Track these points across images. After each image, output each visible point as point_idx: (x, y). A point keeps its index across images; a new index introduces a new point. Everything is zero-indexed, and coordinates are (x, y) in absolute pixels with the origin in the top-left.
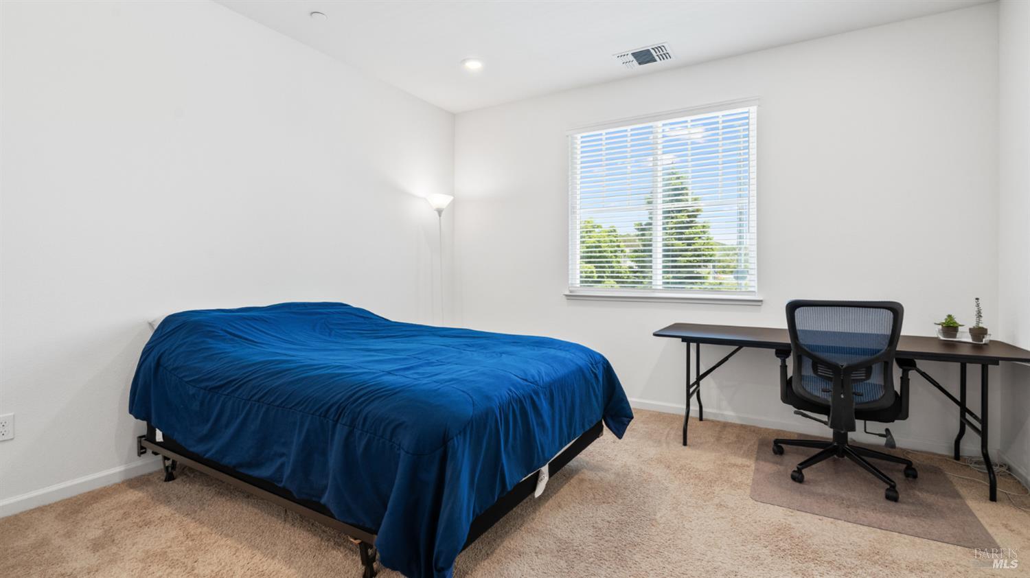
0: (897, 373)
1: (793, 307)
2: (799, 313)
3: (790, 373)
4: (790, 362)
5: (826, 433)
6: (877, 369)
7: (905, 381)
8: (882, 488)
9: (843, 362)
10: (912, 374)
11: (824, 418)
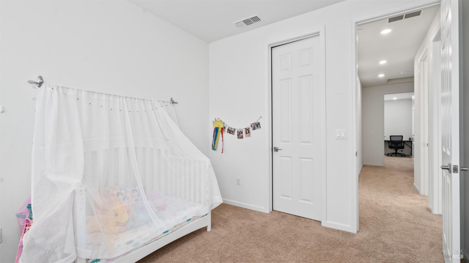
0: (403, 144)
1: (391, 136)
2: (391, 137)
3: (390, 145)
4: (390, 144)
5: (394, 152)
6: (400, 143)
7: (404, 145)
8: (401, 156)
9: (396, 142)
10: (405, 144)
11: (394, 149)
